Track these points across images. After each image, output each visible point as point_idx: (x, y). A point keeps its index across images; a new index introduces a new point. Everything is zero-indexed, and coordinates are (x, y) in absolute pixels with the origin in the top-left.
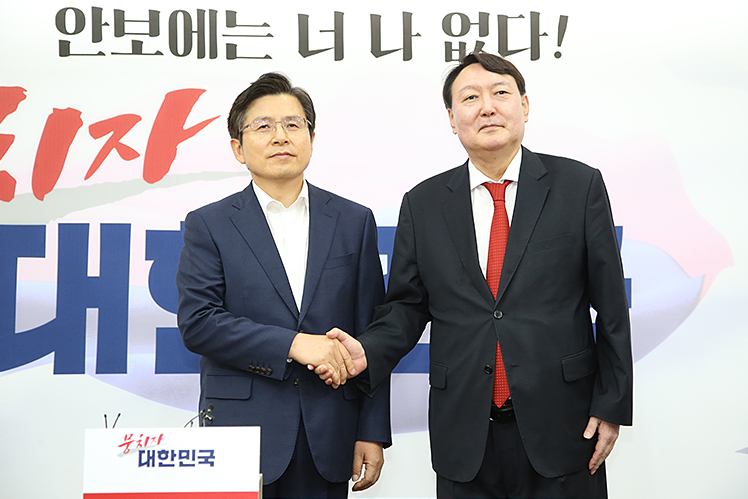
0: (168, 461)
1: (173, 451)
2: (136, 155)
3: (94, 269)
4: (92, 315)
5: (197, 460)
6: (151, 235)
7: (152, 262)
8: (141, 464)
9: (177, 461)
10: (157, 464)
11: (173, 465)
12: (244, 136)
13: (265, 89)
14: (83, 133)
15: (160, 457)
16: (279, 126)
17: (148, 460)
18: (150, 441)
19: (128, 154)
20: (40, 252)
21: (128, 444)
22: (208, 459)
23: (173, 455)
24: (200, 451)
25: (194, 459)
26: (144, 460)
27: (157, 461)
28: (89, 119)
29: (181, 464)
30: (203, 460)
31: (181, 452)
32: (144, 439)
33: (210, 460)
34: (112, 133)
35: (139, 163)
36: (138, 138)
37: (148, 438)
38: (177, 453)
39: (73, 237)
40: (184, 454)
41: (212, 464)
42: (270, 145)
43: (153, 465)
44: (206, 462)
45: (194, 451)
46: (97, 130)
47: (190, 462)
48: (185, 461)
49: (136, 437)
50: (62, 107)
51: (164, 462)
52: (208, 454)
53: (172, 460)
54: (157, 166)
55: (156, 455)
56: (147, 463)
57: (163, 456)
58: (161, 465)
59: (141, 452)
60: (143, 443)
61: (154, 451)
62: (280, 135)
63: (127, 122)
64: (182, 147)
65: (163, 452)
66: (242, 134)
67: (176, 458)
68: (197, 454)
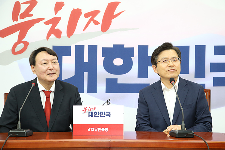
0: (97, 115)
1: (98, 112)
2: (99, 23)
3: (86, 60)
4: (86, 74)
5: (105, 115)
6: (104, 49)
7: (104, 57)
8: (89, 116)
9: (99, 115)
10: (94, 116)
11: (99, 116)
12: (158, 65)
13: (165, 48)
14: (82, 17)
15: (95, 114)
16: (170, 61)
17: (91, 114)
18: (92, 109)
19: (96, 23)
20: (69, 54)
21: (86, 110)
22: (109, 114)
23: (99, 113)
24: (106, 112)
25: (104, 115)
26: (90, 114)
27: (94, 115)
28: (84, 12)
29: (101, 116)
30: (107, 115)
31: (101, 112)
32: (90, 108)
33: (109, 115)
34: (91, 16)
35: (100, 26)
36: (99, 18)
37: (91, 108)
38: (99, 112)
39: (80, 49)
40: (102, 113)
41: (110, 116)
42: (167, 67)
43: (93, 116)
44: (108, 115)
45: (104, 112)
46: (86, 15)
47: (103, 115)
48: (102, 115)
49: (88, 108)
50: (76, 8)
51: (96, 115)
52: (109, 113)
53: (98, 115)
54: (105, 27)
55: (94, 113)
56: (91, 116)
57: (96, 113)
58: (95, 116)
59: (89, 112)
60: (90, 110)
61: (93, 112)
62: (171, 64)
63: (95, 13)
64: (113, 21)
65: (96, 112)
66: (157, 64)
67: (99, 114)
68: (105, 113)
